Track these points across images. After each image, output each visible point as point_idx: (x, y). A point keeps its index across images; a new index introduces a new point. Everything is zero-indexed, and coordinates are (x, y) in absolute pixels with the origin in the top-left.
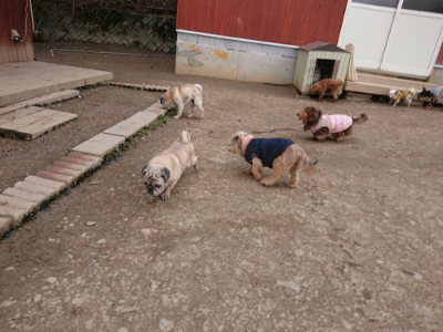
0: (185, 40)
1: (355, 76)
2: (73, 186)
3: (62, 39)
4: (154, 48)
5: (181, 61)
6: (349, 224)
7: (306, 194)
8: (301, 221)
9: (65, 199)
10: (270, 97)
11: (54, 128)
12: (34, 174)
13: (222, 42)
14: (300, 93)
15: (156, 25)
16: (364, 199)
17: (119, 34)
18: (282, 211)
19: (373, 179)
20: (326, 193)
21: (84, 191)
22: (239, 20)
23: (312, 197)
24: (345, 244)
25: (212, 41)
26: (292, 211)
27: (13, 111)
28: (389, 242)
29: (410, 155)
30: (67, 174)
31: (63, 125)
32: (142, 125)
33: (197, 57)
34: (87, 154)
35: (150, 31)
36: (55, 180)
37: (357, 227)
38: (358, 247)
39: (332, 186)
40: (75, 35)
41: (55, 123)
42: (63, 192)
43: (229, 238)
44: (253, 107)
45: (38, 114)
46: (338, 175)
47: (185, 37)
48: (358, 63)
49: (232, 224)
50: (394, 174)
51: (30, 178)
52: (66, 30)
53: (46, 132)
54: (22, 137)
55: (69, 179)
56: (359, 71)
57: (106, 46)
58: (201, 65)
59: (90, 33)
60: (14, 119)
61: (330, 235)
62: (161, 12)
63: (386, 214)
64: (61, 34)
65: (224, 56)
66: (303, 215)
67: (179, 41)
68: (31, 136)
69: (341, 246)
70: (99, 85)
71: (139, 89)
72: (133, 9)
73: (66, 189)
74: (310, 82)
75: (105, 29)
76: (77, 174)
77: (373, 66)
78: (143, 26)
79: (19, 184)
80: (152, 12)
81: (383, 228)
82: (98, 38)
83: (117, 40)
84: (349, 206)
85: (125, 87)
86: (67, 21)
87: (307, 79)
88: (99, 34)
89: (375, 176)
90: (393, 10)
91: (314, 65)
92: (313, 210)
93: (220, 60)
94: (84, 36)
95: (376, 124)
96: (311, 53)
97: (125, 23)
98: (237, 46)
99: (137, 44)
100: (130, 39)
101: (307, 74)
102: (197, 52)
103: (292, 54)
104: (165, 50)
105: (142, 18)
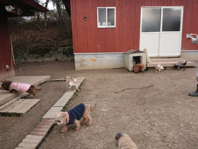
1: (150, 60)
2: (46, 136)
3: (24, 63)
4: (64, 60)
5: (77, 65)
6: (168, 134)
7: (146, 121)
8: (148, 135)
9: (44, 143)
10: (117, 75)
11: (31, 108)
12: (29, 134)
13: (93, 55)
14: (129, 71)
15: (64, 51)
16: (171, 119)
17: (48, 57)
18: (138, 132)
19: (171, 108)
20: (154, 119)
21: (51, 138)
22: (98, 46)
23: (149, 122)
24: (169, 144)
25: (89, 55)
26: (143, 131)
27: (12, 103)
28: (187, 139)
29: (183, 93)
30: (43, 131)
31: (35, 105)
32: (69, 99)
33: (84, 63)
34: (49, 119)
35: (61, 54)
36: (38, 135)
37: (171, 134)
38: (175, 144)
39: (156, 115)
40: (29, 60)
41: (32, 106)
42: (43, 140)
44: (111, 80)
45: (23, 102)
46: (157, 109)
47: (78, 56)
48: (150, 55)
50: (179, 104)
51: (28, 136)
52: (25, 59)
53: (29, 111)
54: (18, 115)
55: (44, 133)
56: (150, 58)
57: (43, 63)
58: (86, 65)
59: (36, 58)
60: (14, 107)
61: (162, 141)
62: (65, 46)
63: (182, 125)
64: (24, 61)
65: (94, 60)
66: (148, 133)
68: (22, 114)
69: (168, 145)
70: (45, 82)
71: (62, 81)
72: (53, 46)
73: (44, 139)
74: (132, 66)
75: (42, 56)
76: (47, 130)
77: (156, 55)
78: (58, 52)
79: (24, 140)
80: (61, 46)
81: (183, 132)
82: (40, 60)
83: (48, 59)
84: (165, 124)
85: (56, 81)
86: (25, 55)
87: (131, 65)
88: (40, 58)
89: (172, 106)
90: (159, 32)
91: (132, 59)
92: (152, 129)
93: (93, 62)
94: (34, 60)
95: (164, 80)
96: (130, 55)
97: (51, 52)
98: (99, 56)
99: (57, 60)
100: (54, 58)
101: (130, 63)
102: (84, 60)
103: (122, 55)
104: (69, 60)
105: (57, 49)
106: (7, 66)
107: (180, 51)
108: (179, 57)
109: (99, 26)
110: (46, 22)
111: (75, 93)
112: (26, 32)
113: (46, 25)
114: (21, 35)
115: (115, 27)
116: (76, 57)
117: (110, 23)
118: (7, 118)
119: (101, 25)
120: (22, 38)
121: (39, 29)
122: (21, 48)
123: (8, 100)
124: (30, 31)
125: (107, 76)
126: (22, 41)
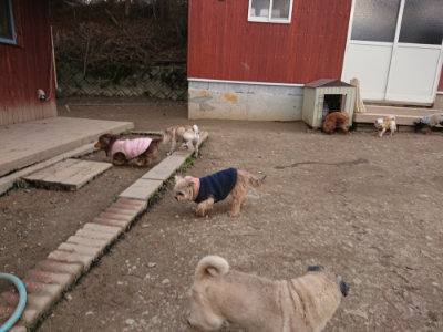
0: (197, 87)
1: (363, 108)
2: (127, 230)
3: (75, 94)
4: (163, 97)
5: (193, 107)
6: (396, 250)
7: (347, 224)
8: (350, 250)
9: (122, 244)
10: (283, 134)
11: (94, 178)
12: (91, 221)
13: (231, 87)
14: (311, 128)
15: (163, 75)
16: (404, 225)
17: (129, 86)
18: (328, 242)
19: (406, 205)
20: (365, 222)
21: (138, 234)
22: (246, 65)
23: (354, 227)
24: (398, 270)
25: (221, 86)
26: (339, 242)
27: (53, 165)
28: (439, 264)
29: (434, 180)
30: (120, 219)
31: (101, 174)
32: (174, 169)
33: (208, 102)
34: (133, 199)
35: (158, 82)
36: (112, 225)
37: (404, 252)
38: (410, 272)
39: (369, 215)
40: (87, 90)
41: (95, 173)
42: (121, 236)
43: (285, 271)
44: (269, 144)
45: (75, 166)
46: (372, 204)
47: (196, 85)
48: (364, 96)
49: (285, 258)
50: (424, 199)
51: (88, 225)
52: (79, 86)
53: (88, 183)
54: (66, 188)
55: (124, 224)
56: (366, 103)
57: (118, 98)
58: (213, 109)
59: (102, 87)
60: (55, 171)
61: (381, 262)
62: (167, 64)
63: (428, 237)
64: (74, 90)
65: (233, 99)
66: (350, 244)
67: (191, 89)
68: (75, 186)
69: (394, 272)
70: (122, 134)
72: (141, 62)
73: (122, 234)
74: (320, 116)
75: (116, 82)
76: (130, 218)
77: (378, 97)
78: (151, 77)
79: (80, 232)
80: (159, 64)
81: (430, 251)
82: (110, 92)
83: (128, 92)
84: (391, 232)
86: (79, 77)
87: (317, 114)
88: (111, 88)
89: (407, 202)
90: (390, 44)
91: (322, 101)
92: (359, 239)
93: (230, 103)
94: (96, 91)
95: (393, 152)
96: (318, 90)
97: (135, 76)
98: (245, 89)
99: (147, 94)
100: (140, 90)
101: (316, 109)
102: (208, 97)
103: (298, 92)
104: (174, 98)
105: (150, 70)
106: (42, 92)
107: (435, 92)
108: (431, 106)
109: (251, 18)
110: (128, 7)
111: (187, 160)
112: (82, 26)
113: (127, 12)
114: (72, 33)
115: (289, 21)
116: (191, 88)
117: (278, 12)
118: (41, 193)
119: (257, 14)
120: (73, 39)
121: (112, 21)
122: (70, 61)
123: (43, 158)
124: (92, 24)
125: (259, 135)
126: (72, 44)
